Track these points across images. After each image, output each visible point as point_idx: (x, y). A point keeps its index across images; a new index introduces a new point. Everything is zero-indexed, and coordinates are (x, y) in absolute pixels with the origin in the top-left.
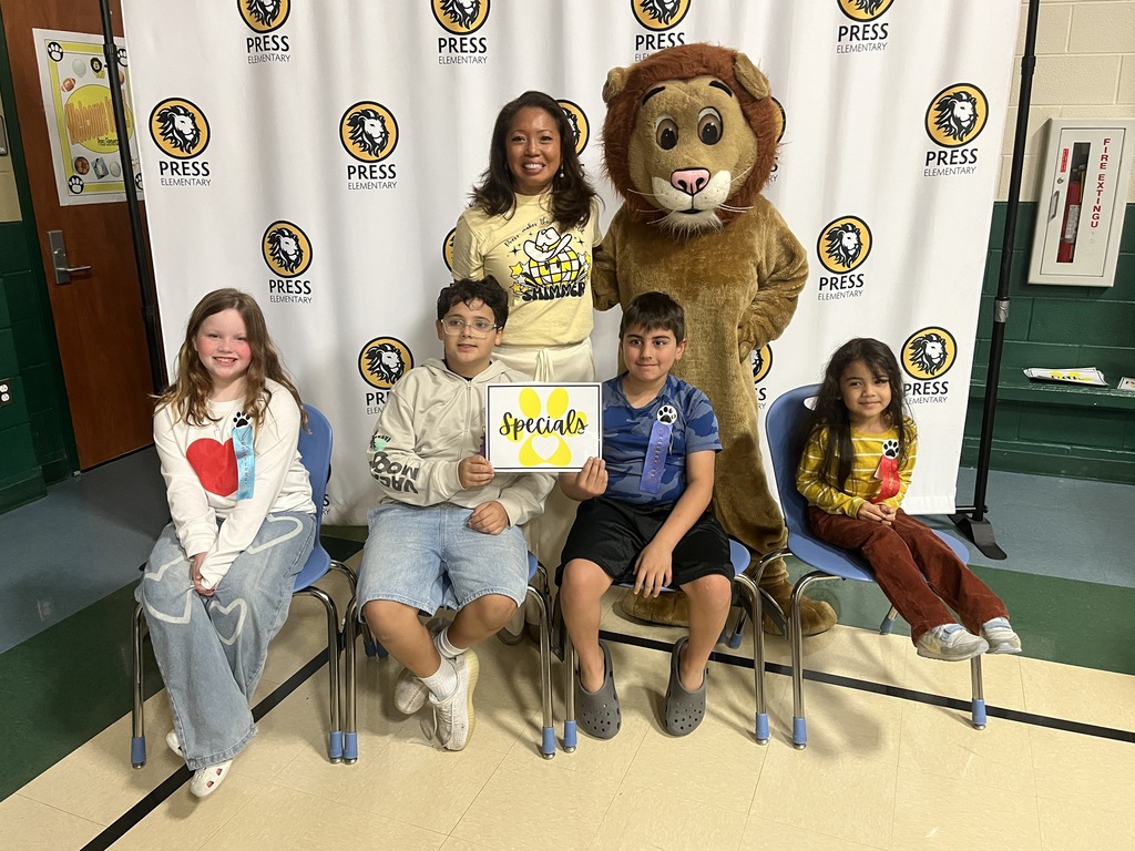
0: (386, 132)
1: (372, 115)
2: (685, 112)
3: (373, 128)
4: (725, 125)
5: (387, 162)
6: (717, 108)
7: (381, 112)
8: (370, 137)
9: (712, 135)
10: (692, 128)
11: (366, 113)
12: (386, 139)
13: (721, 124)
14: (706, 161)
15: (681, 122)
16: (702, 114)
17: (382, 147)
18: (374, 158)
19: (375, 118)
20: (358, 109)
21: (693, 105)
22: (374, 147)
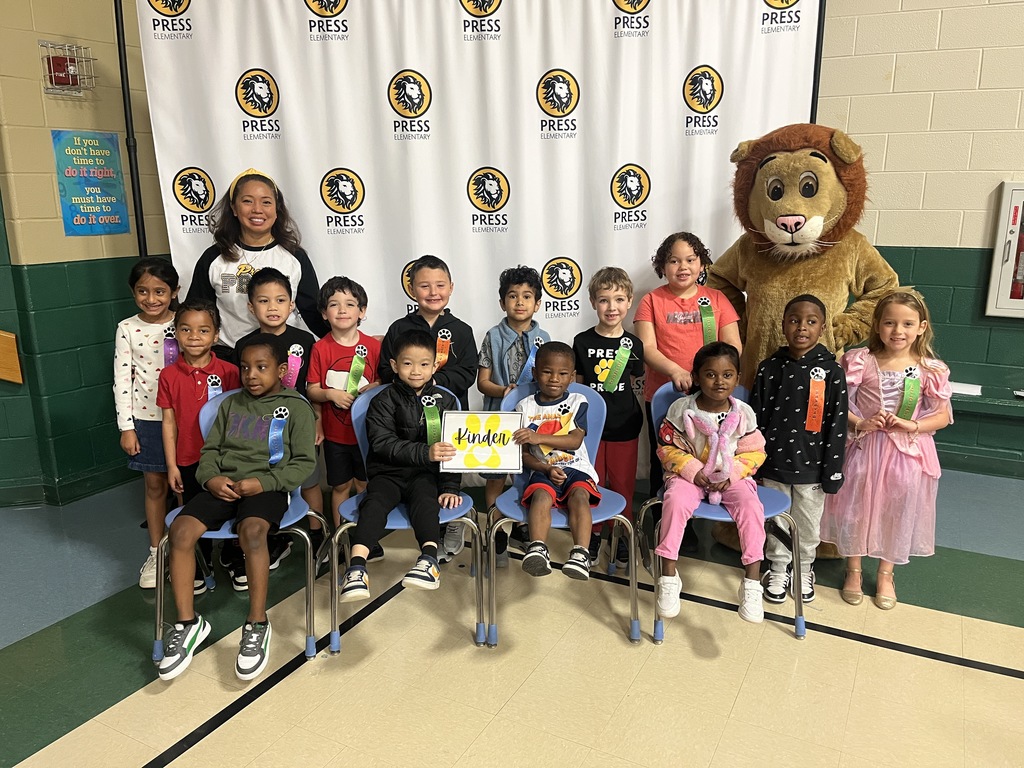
0: (356, 191)
1: (345, 178)
2: (789, 175)
3: (346, 188)
4: (820, 183)
5: (356, 213)
6: (814, 171)
7: (351, 176)
8: (343, 195)
9: (810, 190)
10: (795, 185)
11: (339, 177)
12: (355, 196)
13: (817, 184)
14: (803, 210)
15: (786, 181)
16: (802, 176)
17: (352, 203)
18: (347, 210)
19: (347, 180)
20: (334, 174)
21: (797, 169)
22: (346, 202)
